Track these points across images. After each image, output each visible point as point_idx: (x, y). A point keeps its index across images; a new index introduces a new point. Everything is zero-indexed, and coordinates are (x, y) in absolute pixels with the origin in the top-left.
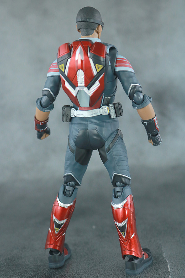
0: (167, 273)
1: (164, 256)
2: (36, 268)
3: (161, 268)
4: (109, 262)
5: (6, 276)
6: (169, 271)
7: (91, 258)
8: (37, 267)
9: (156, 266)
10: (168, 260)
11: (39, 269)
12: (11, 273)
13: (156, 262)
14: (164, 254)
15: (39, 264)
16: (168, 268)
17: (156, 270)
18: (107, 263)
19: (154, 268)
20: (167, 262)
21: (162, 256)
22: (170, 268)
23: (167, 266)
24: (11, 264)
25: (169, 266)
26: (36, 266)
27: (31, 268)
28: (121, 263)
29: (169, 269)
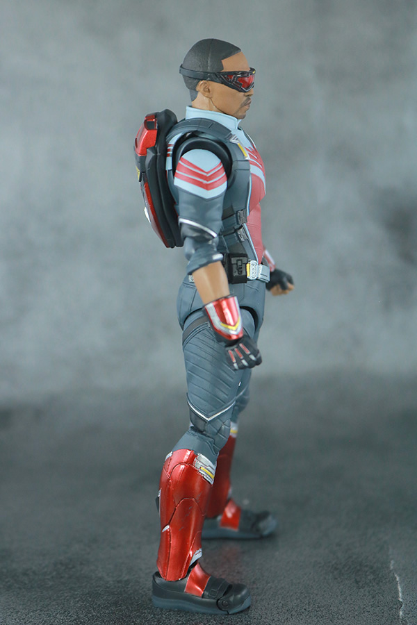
0: (394, 604)
1: (392, 567)
2: (119, 587)
3: (384, 591)
4: (273, 581)
5: (54, 600)
6: (401, 600)
7: (236, 571)
8: (120, 585)
9: (373, 586)
10: (400, 575)
11: (124, 591)
12: (66, 595)
13: (374, 579)
14: (392, 562)
15: (126, 579)
16: (397, 592)
17: (373, 597)
18: (269, 583)
19: (369, 592)
20: (398, 579)
21: (388, 568)
22: (403, 594)
23: (396, 588)
24: (66, 576)
25: (400, 589)
26: (119, 582)
27: (108, 586)
28: (299, 583)
29: (400, 595)
